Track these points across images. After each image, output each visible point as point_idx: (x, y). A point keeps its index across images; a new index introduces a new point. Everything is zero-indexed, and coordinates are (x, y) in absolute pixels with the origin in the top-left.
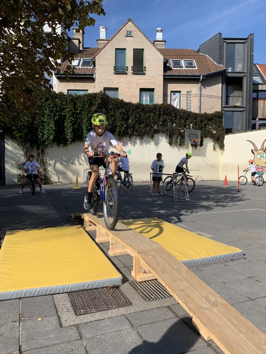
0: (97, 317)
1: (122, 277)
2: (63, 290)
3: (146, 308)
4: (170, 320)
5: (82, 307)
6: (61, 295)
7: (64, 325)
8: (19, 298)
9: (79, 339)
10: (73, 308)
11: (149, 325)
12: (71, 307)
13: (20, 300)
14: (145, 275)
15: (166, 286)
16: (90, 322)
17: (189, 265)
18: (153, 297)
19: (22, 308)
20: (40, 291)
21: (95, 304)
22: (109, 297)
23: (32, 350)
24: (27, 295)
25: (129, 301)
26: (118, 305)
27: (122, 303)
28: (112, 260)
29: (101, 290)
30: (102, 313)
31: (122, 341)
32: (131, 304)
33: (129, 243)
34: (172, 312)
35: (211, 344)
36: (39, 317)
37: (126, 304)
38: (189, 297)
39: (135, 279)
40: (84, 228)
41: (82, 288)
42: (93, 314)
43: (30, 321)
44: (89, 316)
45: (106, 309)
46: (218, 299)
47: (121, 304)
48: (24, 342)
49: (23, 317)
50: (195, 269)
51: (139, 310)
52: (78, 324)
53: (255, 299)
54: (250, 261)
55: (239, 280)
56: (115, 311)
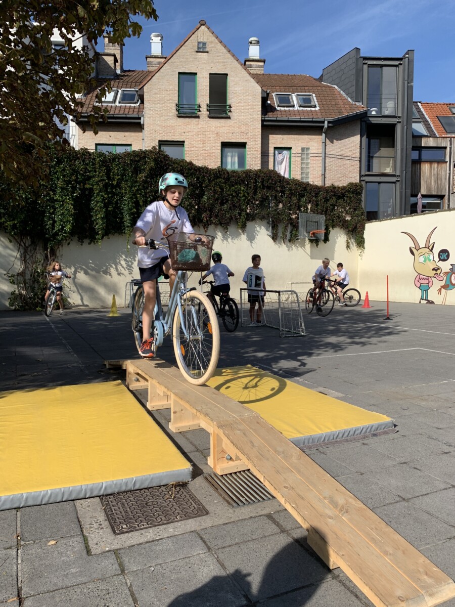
0: (149, 537)
1: (191, 468)
2: (92, 493)
3: (231, 518)
4: (271, 537)
5: (124, 520)
6: (89, 500)
7: (93, 552)
8: (15, 509)
9: (119, 575)
10: (110, 522)
11: (237, 546)
12: (106, 520)
13: (17, 511)
14: (231, 463)
15: (265, 481)
16: (137, 545)
17: (304, 444)
18: (243, 500)
19: (21, 525)
20: (52, 496)
21: (146, 515)
22: (170, 502)
23: (39, 594)
24: (30, 503)
25: (204, 508)
26: (185, 515)
27: (192, 512)
28: (175, 439)
29: (157, 491)
30: (159, 530)
31: (192, 574)
32: (207, 513)
33: (203, 411)
34: (275, 524)
35: (339, 575)
36: (51, 539)
37: (198, 512)
38: (302, 498)
39: (214, 470)
40: (126, 386)
41: (123, 489)
42: (143, 531)
43: (35, 545)
44: (137, 534)
45: (165, 522)
46: (350, 500)
47: (191, 514)
48: (25, 583)
49: (23, 540)
50: (313, 451)
51: (221, 522)
52: (118, 549)
53: (410, 499)
54: (405, 436)
55: (386, 468)
56: (180, 526)
